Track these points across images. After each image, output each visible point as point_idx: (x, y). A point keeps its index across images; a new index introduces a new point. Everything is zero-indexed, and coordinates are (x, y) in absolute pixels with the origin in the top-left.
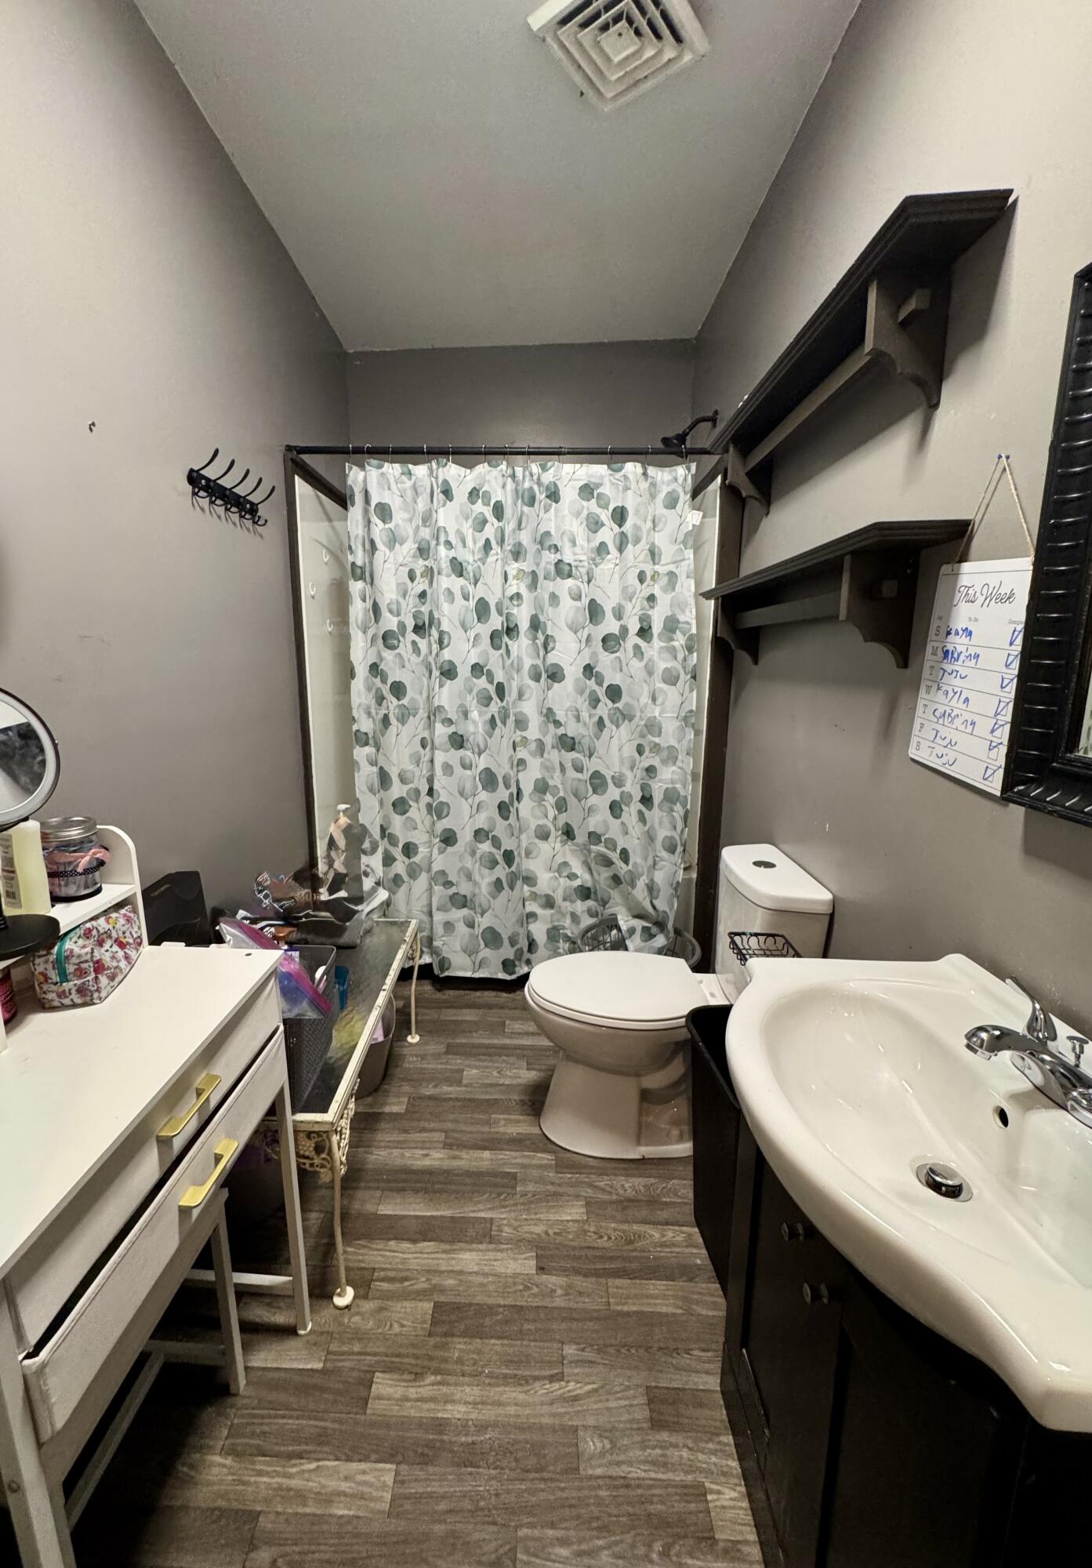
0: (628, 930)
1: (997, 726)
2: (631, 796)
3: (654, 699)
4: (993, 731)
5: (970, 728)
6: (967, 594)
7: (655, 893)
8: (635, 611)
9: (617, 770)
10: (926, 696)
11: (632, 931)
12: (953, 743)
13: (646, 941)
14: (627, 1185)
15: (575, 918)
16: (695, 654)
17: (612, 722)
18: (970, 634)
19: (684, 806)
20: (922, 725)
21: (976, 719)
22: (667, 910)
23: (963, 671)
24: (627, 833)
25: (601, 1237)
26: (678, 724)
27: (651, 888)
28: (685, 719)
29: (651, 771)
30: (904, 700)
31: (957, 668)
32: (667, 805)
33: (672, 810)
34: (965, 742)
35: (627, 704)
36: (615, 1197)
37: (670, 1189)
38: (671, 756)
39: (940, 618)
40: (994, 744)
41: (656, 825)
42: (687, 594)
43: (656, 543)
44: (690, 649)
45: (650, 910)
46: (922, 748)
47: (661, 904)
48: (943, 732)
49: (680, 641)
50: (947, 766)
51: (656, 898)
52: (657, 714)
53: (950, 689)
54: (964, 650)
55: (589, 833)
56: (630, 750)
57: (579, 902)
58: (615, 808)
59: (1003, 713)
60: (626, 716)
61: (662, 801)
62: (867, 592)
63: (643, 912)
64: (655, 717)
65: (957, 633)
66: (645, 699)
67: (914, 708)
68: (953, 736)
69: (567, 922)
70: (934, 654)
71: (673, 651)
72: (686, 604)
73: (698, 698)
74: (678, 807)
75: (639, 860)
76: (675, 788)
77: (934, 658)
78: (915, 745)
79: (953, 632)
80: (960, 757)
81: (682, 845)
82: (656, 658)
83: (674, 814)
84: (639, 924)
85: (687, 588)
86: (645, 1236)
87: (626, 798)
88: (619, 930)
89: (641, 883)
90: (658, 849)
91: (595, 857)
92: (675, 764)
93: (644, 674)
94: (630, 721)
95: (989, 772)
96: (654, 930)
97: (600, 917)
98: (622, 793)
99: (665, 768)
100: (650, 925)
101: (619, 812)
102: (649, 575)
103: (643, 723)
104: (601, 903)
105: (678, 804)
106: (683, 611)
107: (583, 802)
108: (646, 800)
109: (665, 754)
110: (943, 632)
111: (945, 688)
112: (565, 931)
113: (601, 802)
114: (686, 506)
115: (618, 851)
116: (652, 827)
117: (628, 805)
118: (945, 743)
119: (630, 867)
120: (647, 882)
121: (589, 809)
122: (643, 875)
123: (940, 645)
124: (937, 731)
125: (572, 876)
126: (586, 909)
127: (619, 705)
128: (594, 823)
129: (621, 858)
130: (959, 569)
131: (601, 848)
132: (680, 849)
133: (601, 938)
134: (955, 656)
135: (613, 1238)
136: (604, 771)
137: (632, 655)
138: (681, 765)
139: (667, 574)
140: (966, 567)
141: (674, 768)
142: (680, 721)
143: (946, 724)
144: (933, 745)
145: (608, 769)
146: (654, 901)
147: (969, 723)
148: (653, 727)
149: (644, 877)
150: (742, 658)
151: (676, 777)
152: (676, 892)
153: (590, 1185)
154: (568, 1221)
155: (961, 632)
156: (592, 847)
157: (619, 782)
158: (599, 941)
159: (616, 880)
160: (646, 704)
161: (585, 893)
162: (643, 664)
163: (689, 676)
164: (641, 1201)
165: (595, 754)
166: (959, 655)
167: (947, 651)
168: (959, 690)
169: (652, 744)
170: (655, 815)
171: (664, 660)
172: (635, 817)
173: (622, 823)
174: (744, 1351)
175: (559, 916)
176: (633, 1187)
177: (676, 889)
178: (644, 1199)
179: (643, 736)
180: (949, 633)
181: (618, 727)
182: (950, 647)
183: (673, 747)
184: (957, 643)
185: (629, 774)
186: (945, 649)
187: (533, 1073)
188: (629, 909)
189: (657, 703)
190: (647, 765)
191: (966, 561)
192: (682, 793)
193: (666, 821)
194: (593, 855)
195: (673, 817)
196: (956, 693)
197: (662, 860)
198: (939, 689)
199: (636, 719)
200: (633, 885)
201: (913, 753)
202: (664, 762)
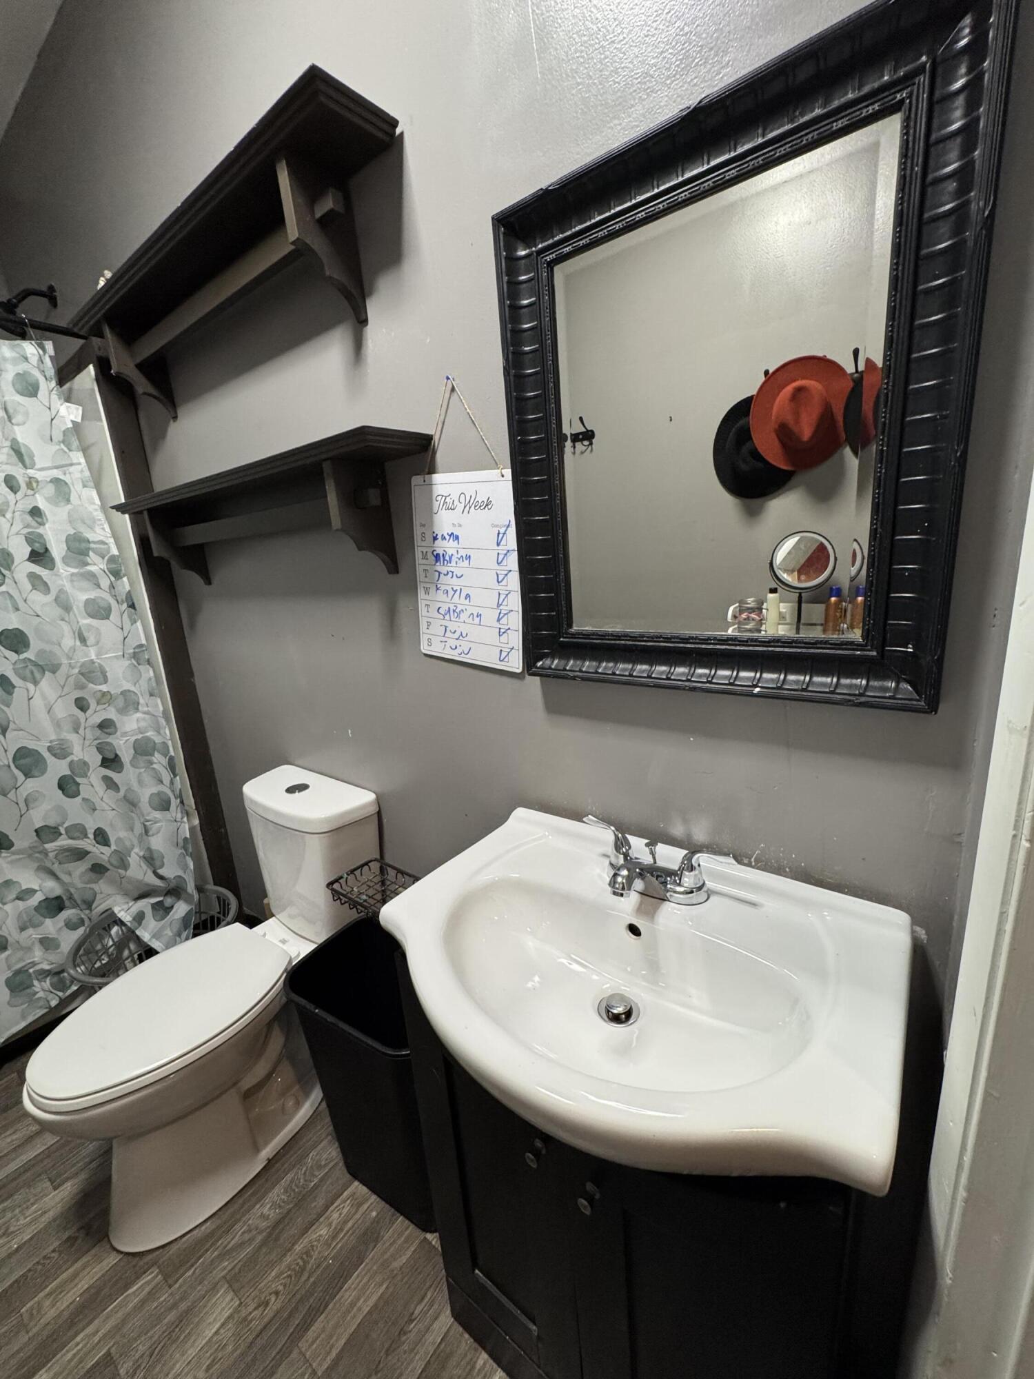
0: (134, 919)
1: (502, 615)
2: (85, 763)
3: (83, 640)
4: (499, 620)
5: (477, 620)
6: (445, 502)
7: (158, 863)
8: (15, 529)
9: (53, 737)
10: (427, 597)
11: (139, 918)
12: (464, 635)
13: (163, 919)
14: (266, 1210)
15: (48, 943)
16: (125, 579)
17: (24, 679)
18: (457, 538)
19: (165, 753)
20: (429, 624)
21: (481, 611)
22: (180, 873)
23: (458, 572)
24: (94, 810)
25: (267, 1304)
26: (127, 663)
27: (150, 859)
28: (135, 656)
29: (106, 726)
30: (403, 604)
31: (451, 569)
32: (142, 760)
33: (151, 763)
34: (474, 632)
35: (41, 653)
36: (260, 1238)
37: (311, 1167)
38: (129, 703)
39: (423, 525)
40: (502, 631)
41: (135, 786)
42: (91, 508)
43: (20, 440)
44: (117, 574)
45: (158, 883)
46: (434, 641)
47: (169, 871)
48: (452, 626)
49: (97, 565)
50: (463, 655)
51: (162, 866)
52: (93, 657)
53: (449, 588)
54: (455, 553)
55: (36, 831)
56: (65, 709)
57: (48, 922)
58: (67, 786)
59: (505, 603)
60: (46, 666)
61: (134, 757)
62: (353, 500)
63: (146, 889)
64: (92, 662)
65: (444, 538)
66: (69, 642)
67: (416, 609)
68: (464, 629)
69: (38, 954)
70: (425, 557)
71: (92, 578)
72: (94, 520)
73: (144, 629)
74: (157, 757)
75: (122, 834)
76: (148, 739)
77: (424, 561)
78: (426, 642)
79: (439, 536)
80: (472, 645)
81: (176, 798)
82: (68, 587)
83: (155, 766)
84: (145, 904)
85: (87, 500)
86: (312, 1246)
87: (80, 768)
88: (120, 923)
89: (134, 859)
90: (145, 812)
91: (56, 857)
92: (137, 710)
93: (58, 611)
94: (54, 672)
95: (504, 654)
96: (169, 901)
97: (87, 922)
98: (71, 764)
99: (125, 718)
100: (161, 899)
101: (74, 788)
102: (22, 482)
103: (76, 671)
104: (83, 907)
105: (156, 754)
106: (91, 528)
107: (11, 795)
108: (111, 761)
109: (120, 702)
110: (429, 538)
111: (443, 587)
112: (38, 967)
113: (45, 784)
114: (54, 396)
115: (91, 836)
116: (129, 790)
117: (85, 775)
118: (457, 635)
119: (113, 847)
120: (141, 854)
121: (26, 801)
122: (133, 847)
123: (430, 550)
124: (446, 627)
125: (24, 895)
126: (62, 924)
127: (29, 655)
128: (39, 817)
129: (98, 843)
130: (431, 479)
131: (64, 842)
132: (174, 802)
133: (99, 947)
134: (447, 558)
135: (281, 1288)
136: (32, 745)
137: (30, 587)
138: (146, 709)
139: (51, 481)
140: (437, 478)
141: (139, 715)
142: (130, 659)
143: (452, 619)
144: (444, 639)
145: (39, 740)
146: (160, 872)
147: (475, 615)
148: (92, 673)
149: (136, 850)
150: (187, 579)
151: (143, 724)
152: (186, 850)
153: (222, 1257)
154: (217, 1333)
155: (447, 537)
156: (47, 846)
157: (60, 751)
158: (97, 952)
159: (98, 869)
160: (74, 649)
161: (54, 906)
162: (50, 598)
163: (125, 605)
164: (290, 1211)
165: (12, 726)
166: (450, 558)
167: (438, 555)
168: (458, 588)
169: (99, 695)
170: (128, 776)
171: (81, 590)
172: (100, 787)
173: (83, 799)
174: (477, 1271)
175: (20, 954)
176: (274, 1205)
177: (185, 848)
178: (291, 1206)
179: (82, 687)
180: (435, 538)
181: (36, 683)
182: (441, 552)
183: (129, 691)
184: (446, 547)
185: (73, 738)
186: (435, 553)
187: (68, 1185)
188: (126, 894)
189: (88, 643)
190: (99, 721)
191: (434, 473)
192: (158, 739)
193: (147, 778)
194: (51, 855)
195: (154, 769)
196: (455, 591)
197: (156, 823)
198: (437, 589)
199: (64, 670)
200: (124, 865)
201: (425, 648)
202: (123, 711)
